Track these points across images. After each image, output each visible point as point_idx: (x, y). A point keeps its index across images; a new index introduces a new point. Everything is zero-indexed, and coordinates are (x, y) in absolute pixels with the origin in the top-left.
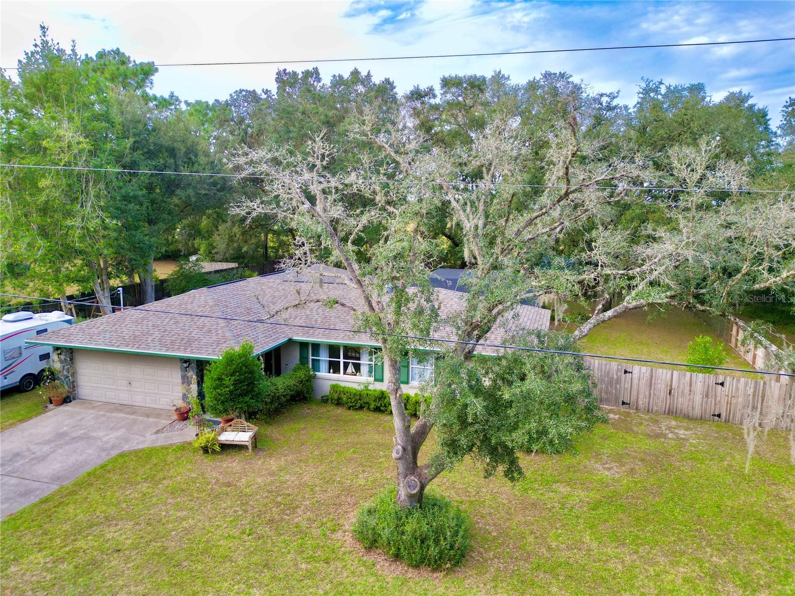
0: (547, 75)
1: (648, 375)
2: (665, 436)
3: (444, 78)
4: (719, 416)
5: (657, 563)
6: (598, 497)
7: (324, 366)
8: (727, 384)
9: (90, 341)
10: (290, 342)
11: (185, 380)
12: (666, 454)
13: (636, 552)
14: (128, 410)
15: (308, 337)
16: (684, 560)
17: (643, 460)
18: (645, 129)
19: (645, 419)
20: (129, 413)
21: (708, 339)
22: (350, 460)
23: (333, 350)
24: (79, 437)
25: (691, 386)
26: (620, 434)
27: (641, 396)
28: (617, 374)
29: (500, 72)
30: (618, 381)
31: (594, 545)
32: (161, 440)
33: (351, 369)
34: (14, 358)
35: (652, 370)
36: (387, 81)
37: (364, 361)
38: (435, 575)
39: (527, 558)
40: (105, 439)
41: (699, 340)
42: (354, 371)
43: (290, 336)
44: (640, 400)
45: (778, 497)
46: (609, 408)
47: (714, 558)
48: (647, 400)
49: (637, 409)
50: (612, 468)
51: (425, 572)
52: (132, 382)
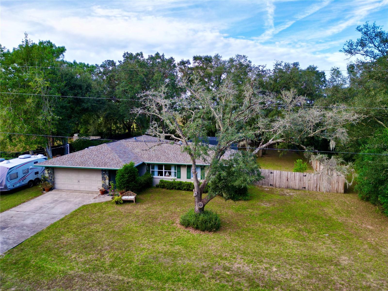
0: (238, 56)
1: (279, 174)
2: (286, 195)
3: (194, 56)
4: (305, 188)
5: (282, 228)
6: (262, 212)
7: (156, 173)
8: (307, 176)
9: (63, 164)
10: (143, 164)
11: (104, 179)
12: (286, 200)
13: (275, 226)
14: (78, 192)
15: (150, 161)
16: (290, 227)
17: (277, 202)
18: (276, 80)
19: (279, 190)
20: (79, 193)
21: (301, 160)
22: (172, 205)
23: (160, 166)
24: (63, 201)
25: (295, 177)
26: (270, 194)
27: (277, 182)
28: (268, 174)
29: (218, 54)
30: (269, 176)
31: (261, 224)
32: (97, 201)
33: (167, 174)
34: (26, 173)
35: (281, 172)
36: (172, 58)
37: (173, 170)
38: (210, 233)
39: (240, 228)
40: (75, 201)
41: (298, 161)
42: (169, 175)
43: (143, 161)
44: (277, 183)
45: (323, 210)
46: (265, 187)
47: (300, 226)
48: (279, 183)
49: (276, 187)
50: (267, 204)
51: (207, 232)
52: (80, 181)
